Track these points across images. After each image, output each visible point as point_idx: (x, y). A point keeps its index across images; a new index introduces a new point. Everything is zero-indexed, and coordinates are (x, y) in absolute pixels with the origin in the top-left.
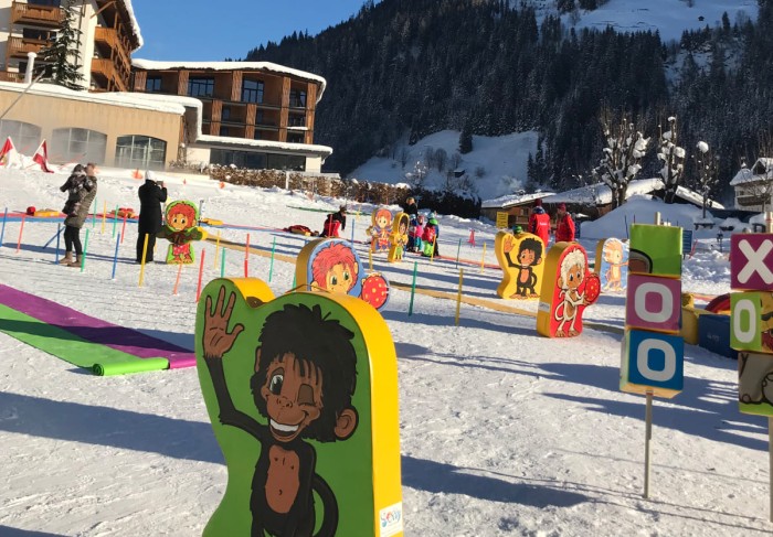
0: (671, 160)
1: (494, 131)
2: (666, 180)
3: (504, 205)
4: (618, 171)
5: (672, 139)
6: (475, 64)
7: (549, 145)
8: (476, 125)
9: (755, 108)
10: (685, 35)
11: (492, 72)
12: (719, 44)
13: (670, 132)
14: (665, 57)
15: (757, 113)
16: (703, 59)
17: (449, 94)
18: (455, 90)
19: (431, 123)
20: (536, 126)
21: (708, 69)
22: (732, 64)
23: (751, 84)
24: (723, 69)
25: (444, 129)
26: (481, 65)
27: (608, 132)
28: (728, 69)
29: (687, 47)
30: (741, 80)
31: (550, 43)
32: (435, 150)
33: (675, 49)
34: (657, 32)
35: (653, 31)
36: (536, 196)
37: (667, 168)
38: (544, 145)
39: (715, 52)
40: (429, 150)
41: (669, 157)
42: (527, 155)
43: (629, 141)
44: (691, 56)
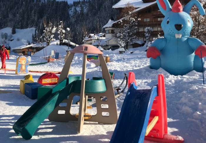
0: (61, 33)
1: (22, 28)
2: (60, 39)
3: (22, 48)
4: (48, 37)
5: (61, 27)
6: (16, 8)
7: (38, 31)
8: (17, 26)
9: (91, 22)
10: (74, 2)
11: (21, 10)
12: (82, 5)
13: (61, 26)
14: (69, 8)
15: (91, 23)
16: (78, 9)
17: (8, 17)
18: (10, 15)
19: (3, 25)
20: (34, 26)
21: (80, 12)
22: (85, 11)
23: (90, 16)
24: (83, 12)
25: (7, 27)
26: (18, 8)
27: (45, 26)
28: (84, 12)
29: (75, 6)
30: (87, 15)
31: (38, 3)
32: (4, 33)
33: (71, 6)
34: (67, 1)
35: (66, 1)
36: (31, 45)
37: (60, 35)
38: (37, 32)
39: (81, 7)
40: (2, 33)
41: (61, 32)
42: (32, 34)
43: (51, 28)
44: (75, 8)
